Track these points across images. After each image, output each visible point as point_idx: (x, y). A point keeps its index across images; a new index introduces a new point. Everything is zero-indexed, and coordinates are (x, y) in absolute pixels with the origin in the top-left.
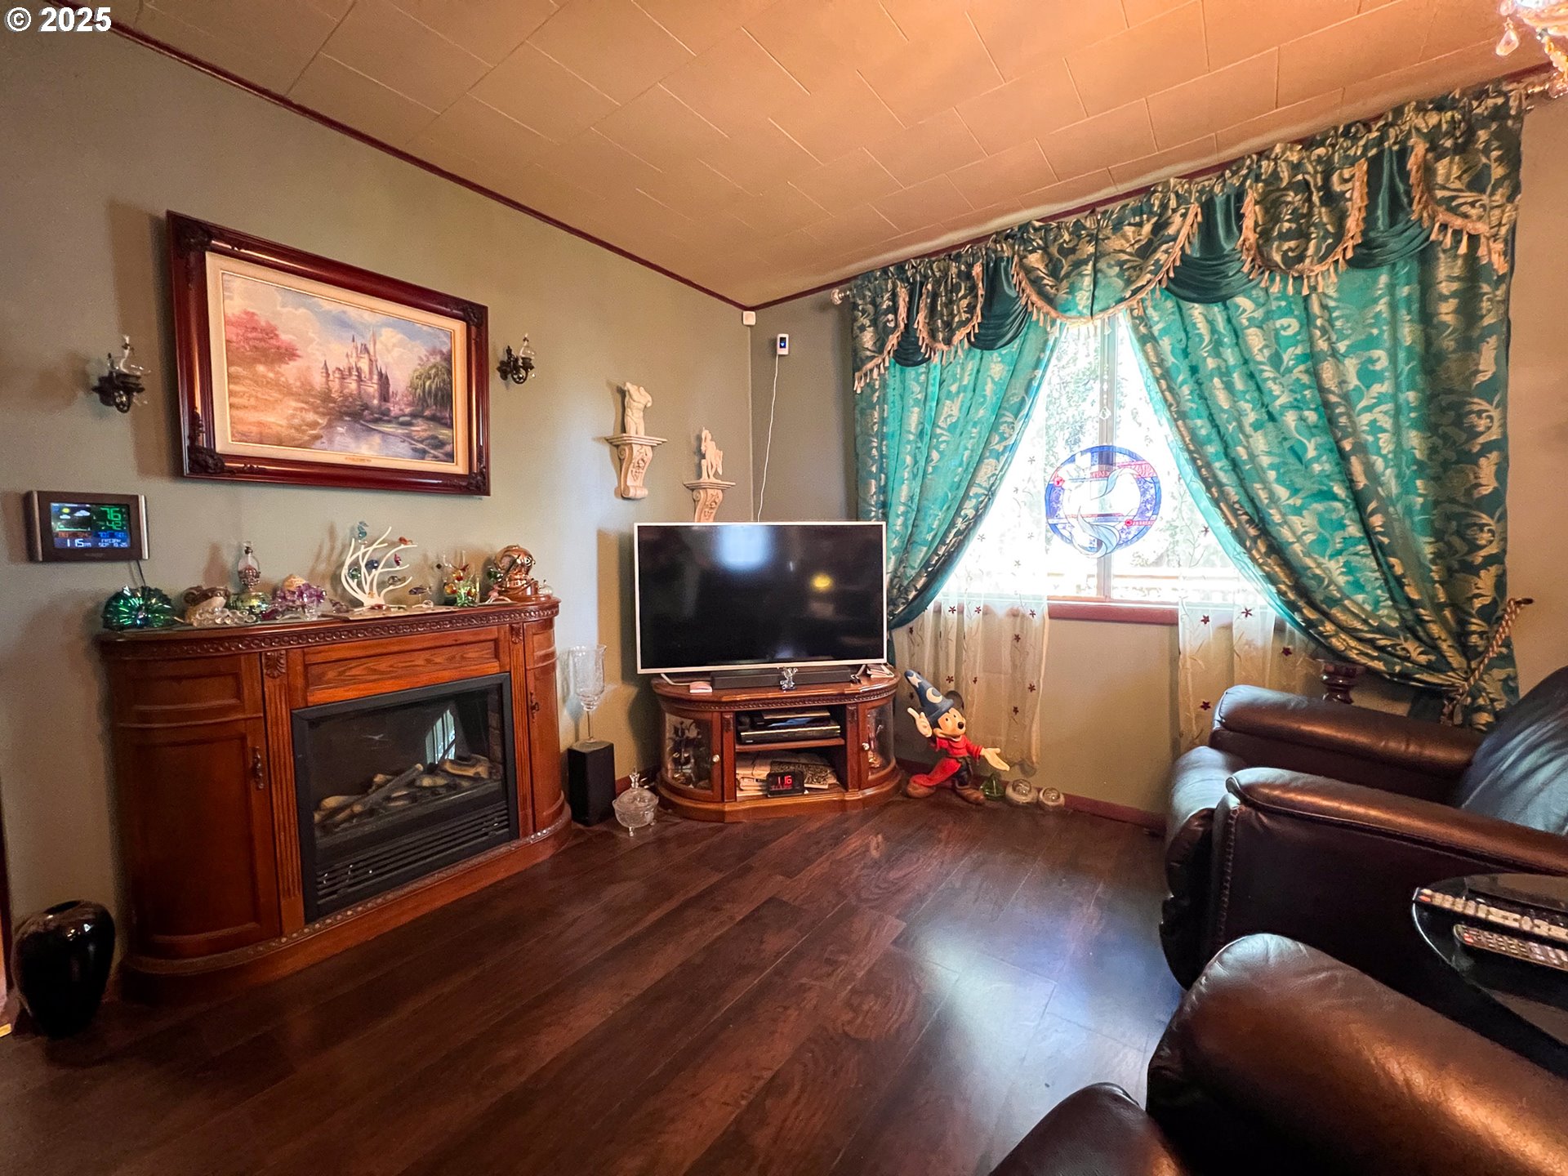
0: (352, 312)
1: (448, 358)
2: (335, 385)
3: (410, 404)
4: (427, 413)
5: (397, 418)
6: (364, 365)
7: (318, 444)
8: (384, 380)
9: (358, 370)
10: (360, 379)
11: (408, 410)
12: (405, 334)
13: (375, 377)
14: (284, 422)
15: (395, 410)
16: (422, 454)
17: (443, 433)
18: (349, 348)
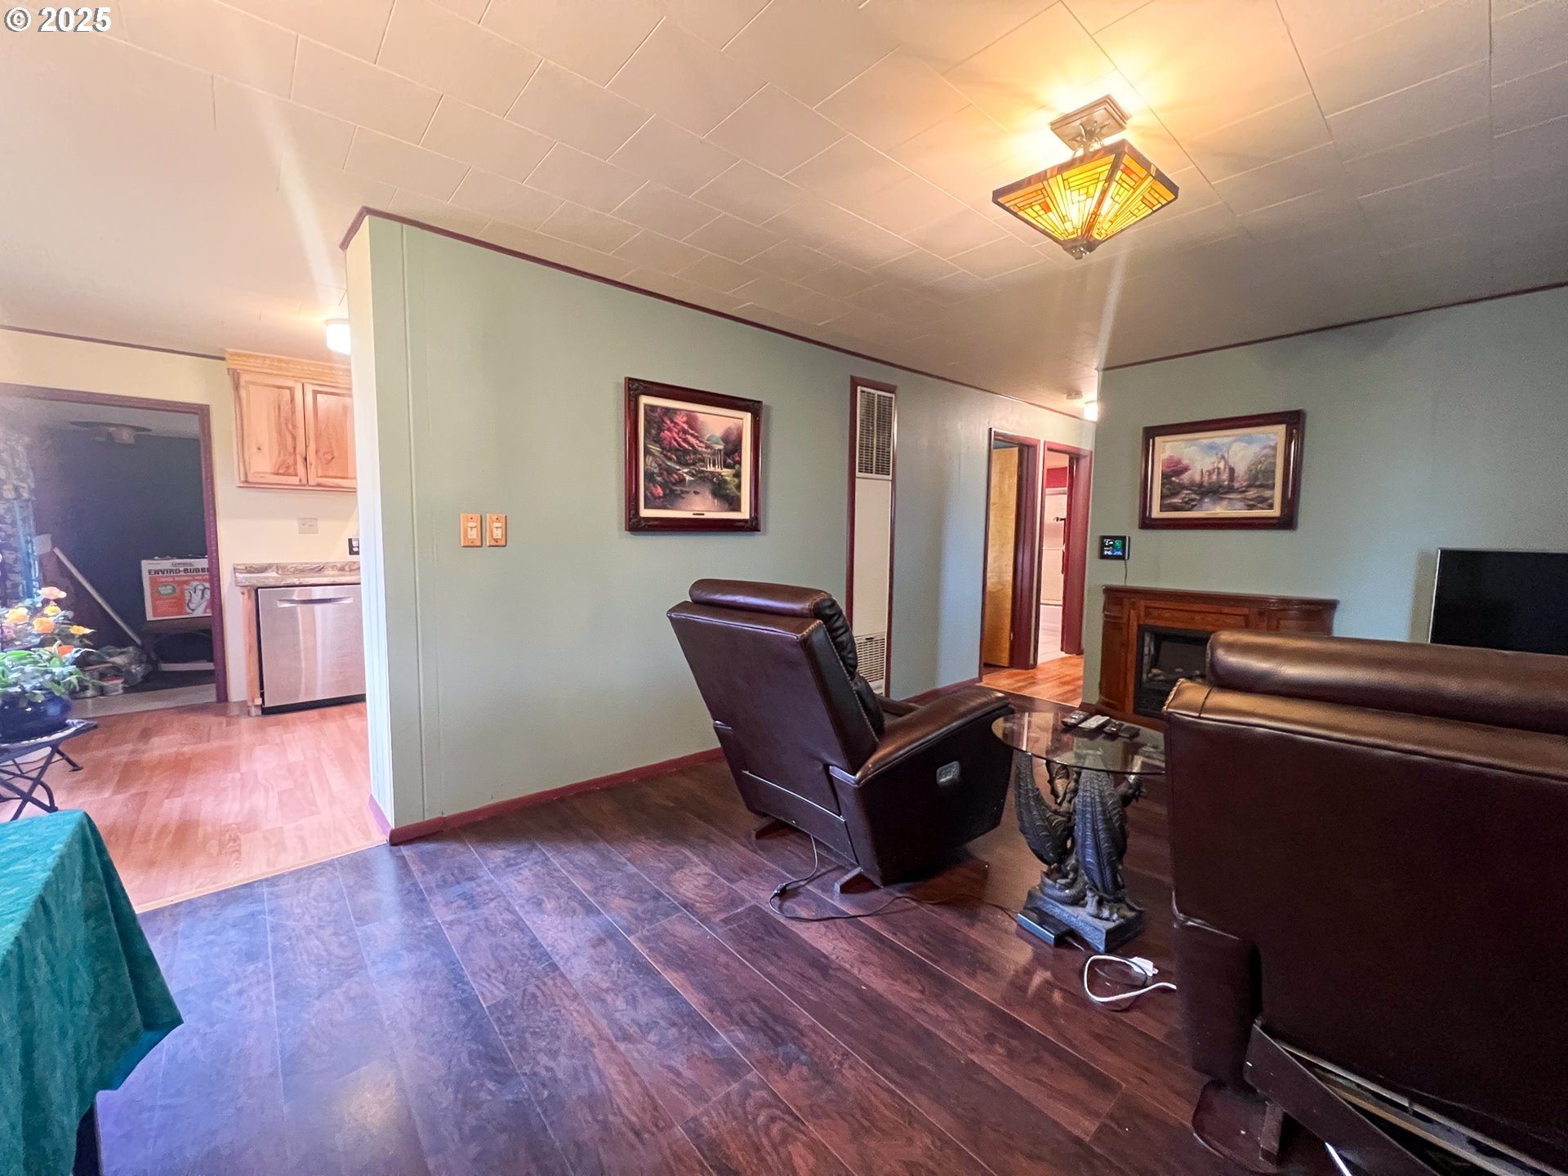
0: (1217, 441)
1: (1275, 448)
2: (1206, 479)
3: (1246, 481)
4: (1258, 483)
5: (1238, 489)
6: (1222, 465)
7: (1195, 508)
8: (1232, 471)
9: (1218, 468)
10: (1219, 473)
11: (1245, 484)
12: (1246, 442)
13: (1227, 470)
14: (1180, 501)
15: (1236, 485)
16: (1251, 507)
17: (1267, 493)
18: (1214, 459)
